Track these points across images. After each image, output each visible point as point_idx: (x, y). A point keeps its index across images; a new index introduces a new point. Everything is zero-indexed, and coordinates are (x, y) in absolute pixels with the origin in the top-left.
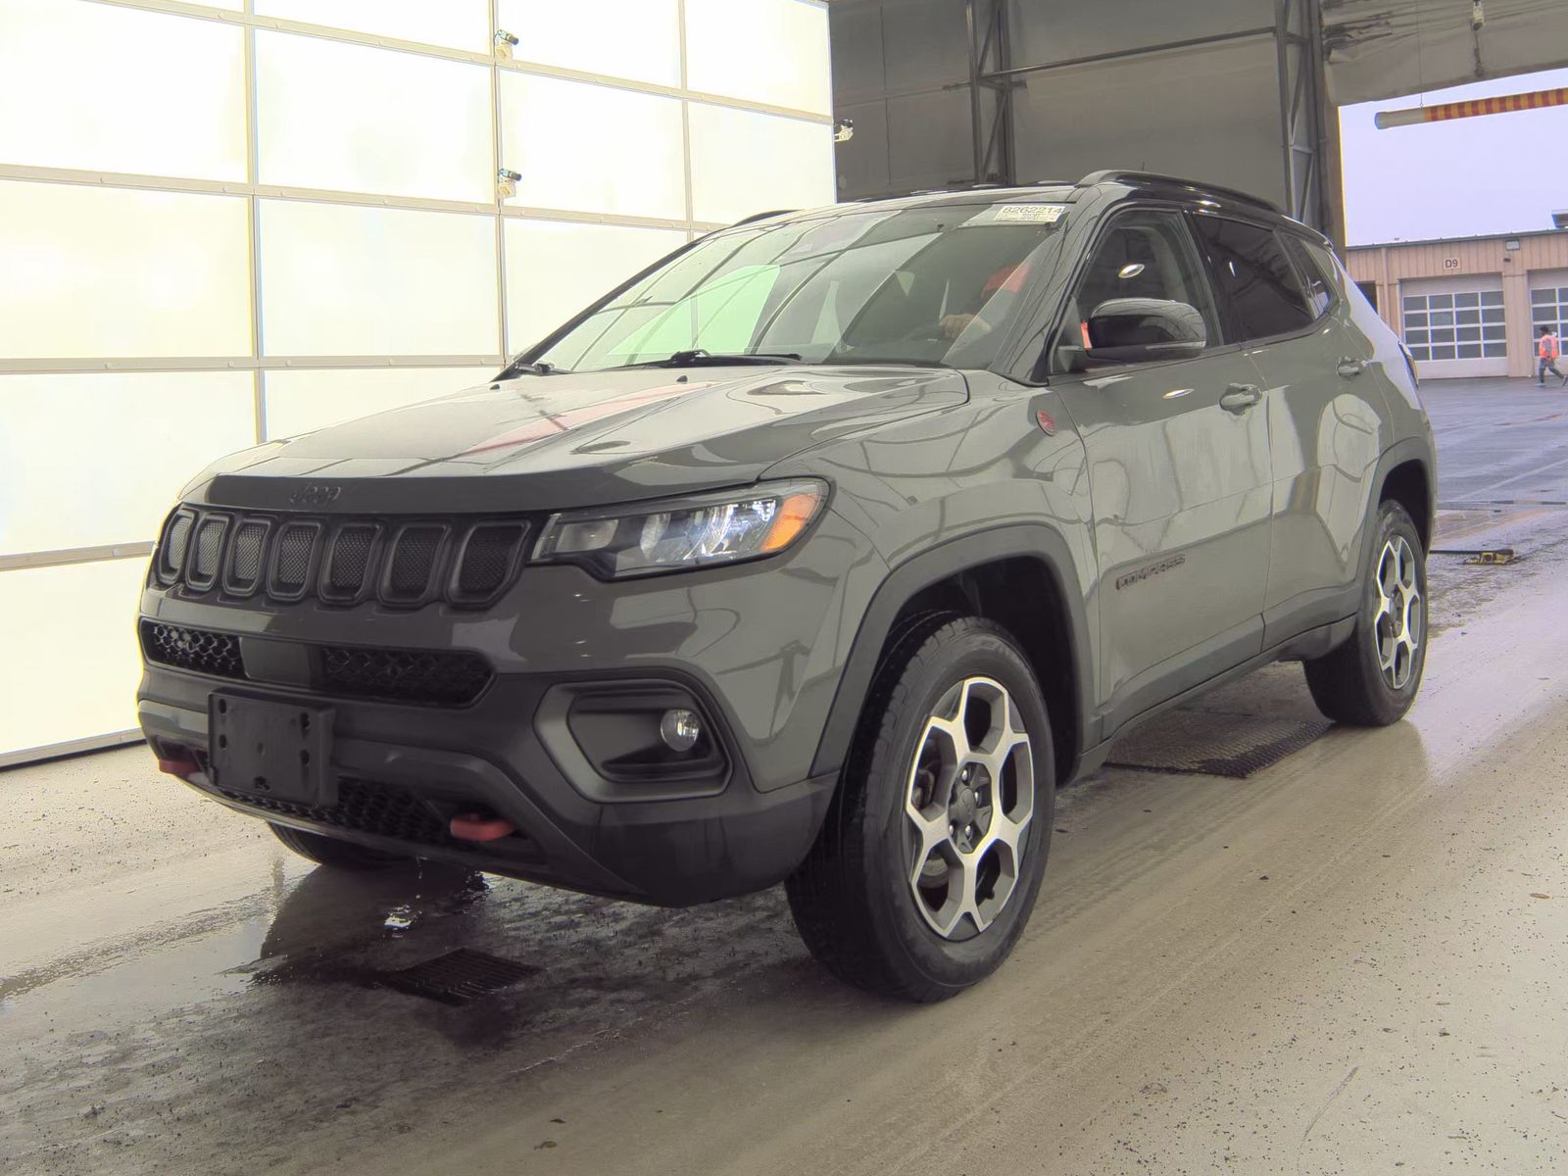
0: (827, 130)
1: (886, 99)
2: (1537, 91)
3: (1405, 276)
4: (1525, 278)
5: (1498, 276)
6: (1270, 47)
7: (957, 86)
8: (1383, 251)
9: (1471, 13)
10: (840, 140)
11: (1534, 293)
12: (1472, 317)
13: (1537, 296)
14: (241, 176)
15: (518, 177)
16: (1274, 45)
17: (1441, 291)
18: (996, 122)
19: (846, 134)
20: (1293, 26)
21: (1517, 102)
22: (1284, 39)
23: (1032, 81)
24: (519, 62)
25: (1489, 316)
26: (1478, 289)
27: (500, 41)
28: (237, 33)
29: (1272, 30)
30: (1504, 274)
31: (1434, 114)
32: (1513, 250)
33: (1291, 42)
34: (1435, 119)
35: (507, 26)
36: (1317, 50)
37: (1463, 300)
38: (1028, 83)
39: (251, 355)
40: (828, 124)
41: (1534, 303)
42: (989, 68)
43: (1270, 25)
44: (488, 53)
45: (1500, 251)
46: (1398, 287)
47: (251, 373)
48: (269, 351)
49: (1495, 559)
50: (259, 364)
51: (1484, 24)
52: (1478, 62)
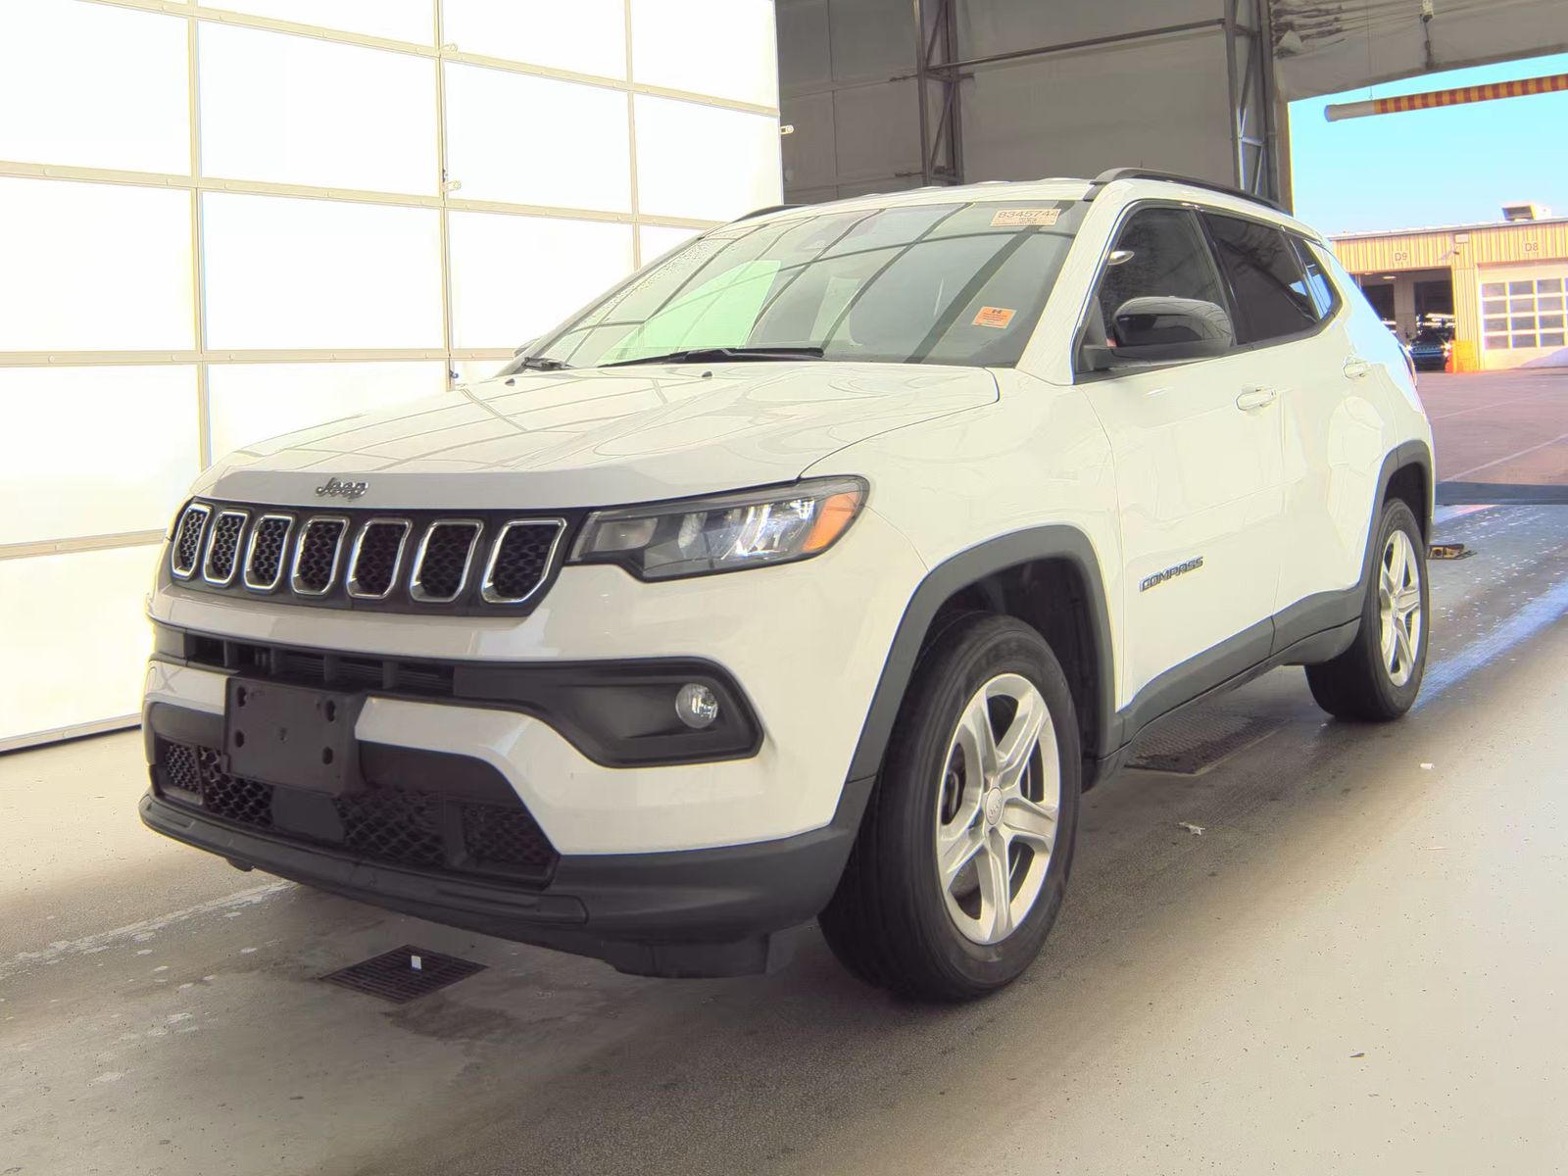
0: (775, 122)
1: (833, 92)
4: (1476, 273)
5: (1446, 270)
6: (1219, 38)
7: (905, 78)
9: (1422, 6)
10: (787, 132)
11: (1487, 286)
13: (1488, 289)
14: (184, 168)
16: (1223, 37)
18: (943, 115)
19: (790, 129)
20: (1242, 18)
21: (1467, 95)
22: (1234, 32)
23: (981, 73)
24: (462, 53)
28: (180, 25)
29: (1221, 21)
30: (1454, 270)
31: (1383, 106)
32: (1462, 243)
33: (1241, 35)
34: (1384, 111)
36: (1265, 41)
38: (976, 75)
39: (193, 348)
40: (774, 118)
41: (1486, 296)
42: (936, 60)
43: (1219, 17)
44: (433, 45)
45: (1448, 246)
47: (193, 368)
48: (214, 343)
49: (1445, 554)
50: (202, 357)
51: (1434, 17)
52: (1429, 54)
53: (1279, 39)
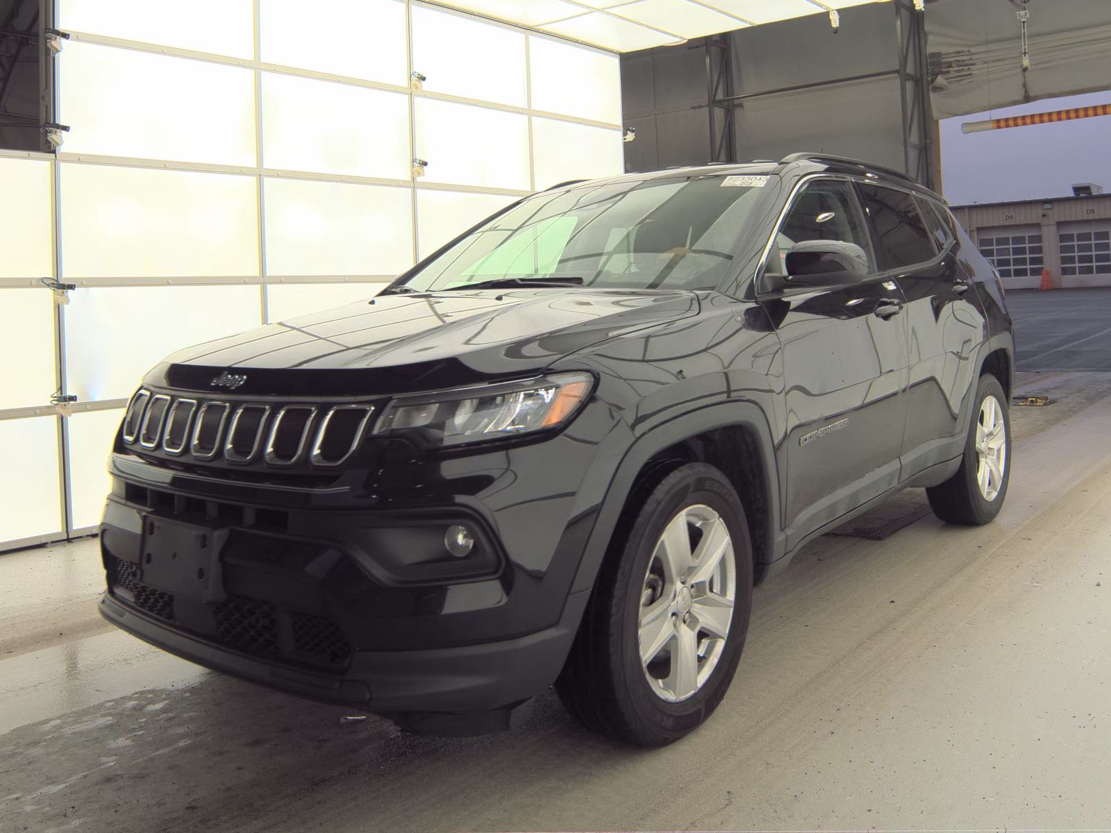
0: (619, 134)
1: (656, 115)
2: (1062, 109)
3: (980, 225)
4: (1055, 227)
5: (1038, 226)
6: (896, 81)
7: (700, 107)
8: (966, 209)
9: (1022, 62)
10: (627, 140)
11: (1061, 236)
12: (1022, 251)
13: (1063, 238)
14: (251, 162)
15: (426, 164)
16: (898, 81)
17: (1003, 235)
18: (725, 129)
19: (631, 137)
20: (910, 69)
21: (1050, 117)
22: (905, 78)
23: (748, 104)
24: (425, 91)
25: (1032, 250)
26: (1027, 234)
27: (414, 78)
28: (250, 73)
29: (897, 72)
30: (1042, 224)
31: (998, 124)
32: (1048, 209)
33: (909, 80)
34: (999, 127)
35: (419, 69)
36: (925, 82)
37: (1017, 240)
38: (745, 105)
39: (258, 275)
40: (618, 130)
41: (1061, 242)
42: (720, 96)
43: (896, 69)
44: (407, 86)
45: (1039, 211)
46: (976, 233)
47: (258, 287)
48: (270, 272)
49: (1037, 402)
50: (263, 281)
51: (1029, 68)
52: (1026, 91)
53: (933, 80)
